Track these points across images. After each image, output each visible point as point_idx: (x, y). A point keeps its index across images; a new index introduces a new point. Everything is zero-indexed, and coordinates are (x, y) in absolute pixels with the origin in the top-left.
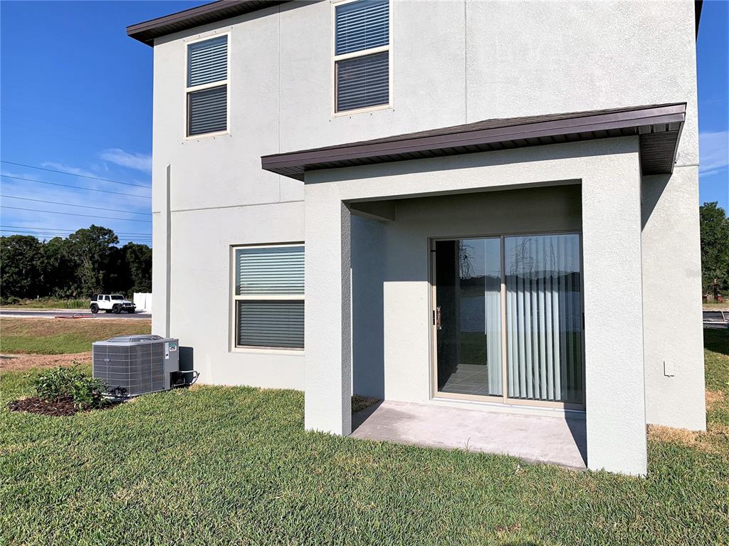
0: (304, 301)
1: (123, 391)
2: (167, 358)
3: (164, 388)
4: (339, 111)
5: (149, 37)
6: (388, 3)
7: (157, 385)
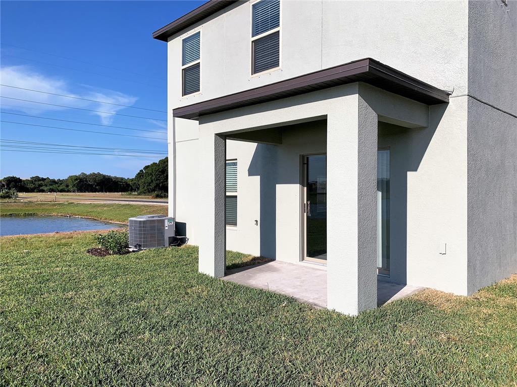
0: (237, 196)
1: (140, 246)
2: (166, 228)
3: (164, 246)
4: (255, 73)
5: (165, 37)
6: (279, 2)
7: (161, 243)
